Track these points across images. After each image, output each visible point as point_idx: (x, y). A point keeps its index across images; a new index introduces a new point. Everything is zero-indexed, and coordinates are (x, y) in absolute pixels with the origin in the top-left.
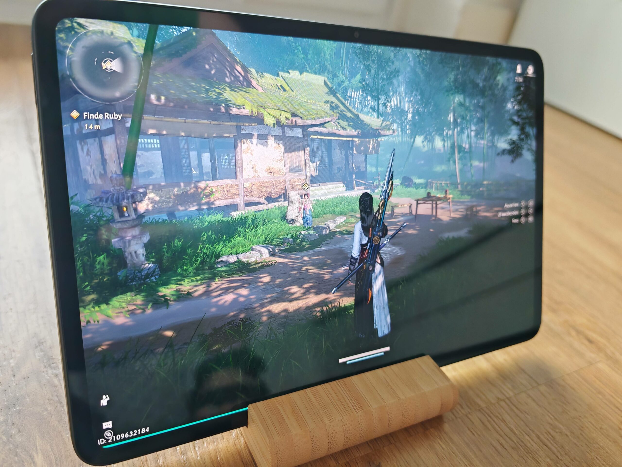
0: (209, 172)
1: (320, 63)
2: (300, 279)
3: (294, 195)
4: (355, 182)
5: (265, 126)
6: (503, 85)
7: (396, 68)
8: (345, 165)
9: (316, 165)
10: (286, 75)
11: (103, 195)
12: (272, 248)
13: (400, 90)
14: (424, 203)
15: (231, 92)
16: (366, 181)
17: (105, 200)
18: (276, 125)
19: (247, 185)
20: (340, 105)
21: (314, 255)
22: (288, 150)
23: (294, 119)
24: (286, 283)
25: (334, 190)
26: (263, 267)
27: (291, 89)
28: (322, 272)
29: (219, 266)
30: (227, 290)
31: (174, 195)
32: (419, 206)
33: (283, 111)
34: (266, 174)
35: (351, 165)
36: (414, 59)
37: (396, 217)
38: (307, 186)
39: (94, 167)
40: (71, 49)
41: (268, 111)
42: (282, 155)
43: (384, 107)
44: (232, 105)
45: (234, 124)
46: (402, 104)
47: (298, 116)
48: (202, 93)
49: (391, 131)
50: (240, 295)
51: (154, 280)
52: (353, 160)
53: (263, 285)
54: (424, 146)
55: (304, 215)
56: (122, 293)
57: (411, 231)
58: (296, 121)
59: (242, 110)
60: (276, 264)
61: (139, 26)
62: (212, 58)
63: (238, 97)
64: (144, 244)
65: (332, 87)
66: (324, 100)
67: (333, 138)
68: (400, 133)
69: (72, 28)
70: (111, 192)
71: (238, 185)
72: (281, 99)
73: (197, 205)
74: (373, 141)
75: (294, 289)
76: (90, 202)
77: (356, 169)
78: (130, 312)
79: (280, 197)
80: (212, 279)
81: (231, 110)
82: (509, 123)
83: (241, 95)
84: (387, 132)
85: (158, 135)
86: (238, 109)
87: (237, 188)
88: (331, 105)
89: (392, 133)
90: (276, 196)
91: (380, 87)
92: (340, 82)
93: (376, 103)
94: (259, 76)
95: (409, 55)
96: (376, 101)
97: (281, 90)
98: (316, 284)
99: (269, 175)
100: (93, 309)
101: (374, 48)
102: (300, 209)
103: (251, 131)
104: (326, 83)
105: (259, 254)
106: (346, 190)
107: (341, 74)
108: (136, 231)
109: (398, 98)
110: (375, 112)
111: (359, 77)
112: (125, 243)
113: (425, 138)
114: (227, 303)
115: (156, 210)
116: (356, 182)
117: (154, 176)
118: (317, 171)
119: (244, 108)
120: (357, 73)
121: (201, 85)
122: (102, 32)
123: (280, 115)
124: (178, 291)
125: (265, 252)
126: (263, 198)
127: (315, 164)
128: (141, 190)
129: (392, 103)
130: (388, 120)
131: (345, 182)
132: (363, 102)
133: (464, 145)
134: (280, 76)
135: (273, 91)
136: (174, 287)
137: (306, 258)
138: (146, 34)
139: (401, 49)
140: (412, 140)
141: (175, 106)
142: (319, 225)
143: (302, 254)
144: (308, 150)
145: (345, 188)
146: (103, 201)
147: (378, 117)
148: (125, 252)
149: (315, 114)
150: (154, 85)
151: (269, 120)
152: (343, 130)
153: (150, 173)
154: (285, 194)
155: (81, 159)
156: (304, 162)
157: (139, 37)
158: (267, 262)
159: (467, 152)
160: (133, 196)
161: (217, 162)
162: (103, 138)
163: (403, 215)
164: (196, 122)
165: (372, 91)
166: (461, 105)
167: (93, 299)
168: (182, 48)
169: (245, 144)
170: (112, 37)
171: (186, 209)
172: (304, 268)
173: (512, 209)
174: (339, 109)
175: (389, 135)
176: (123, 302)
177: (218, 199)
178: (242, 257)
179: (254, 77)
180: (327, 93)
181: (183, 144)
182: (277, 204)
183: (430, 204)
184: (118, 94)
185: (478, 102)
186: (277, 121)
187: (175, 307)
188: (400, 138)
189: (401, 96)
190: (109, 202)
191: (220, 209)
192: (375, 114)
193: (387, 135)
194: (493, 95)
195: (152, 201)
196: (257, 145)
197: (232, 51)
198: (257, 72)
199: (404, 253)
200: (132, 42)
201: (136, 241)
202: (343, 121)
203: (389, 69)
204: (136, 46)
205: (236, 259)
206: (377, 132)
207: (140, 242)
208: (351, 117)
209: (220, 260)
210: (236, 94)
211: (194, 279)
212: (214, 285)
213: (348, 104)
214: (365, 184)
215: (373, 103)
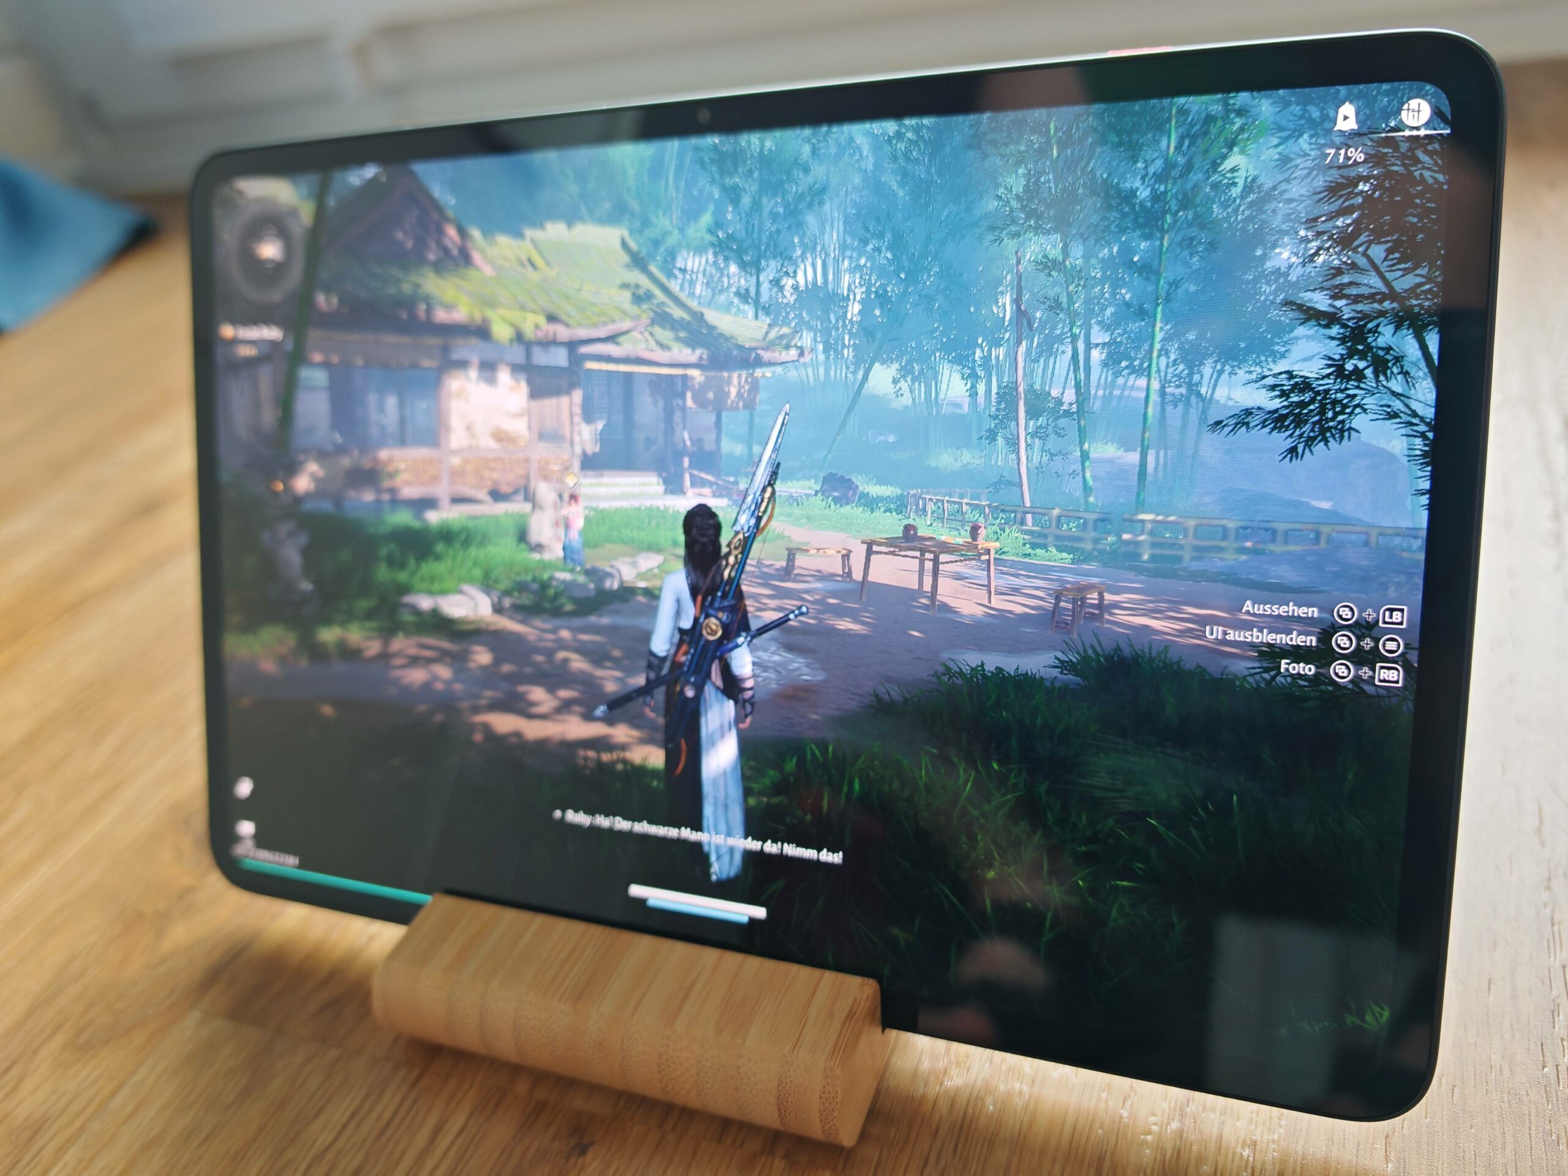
0: (395, 431)
1: (613, 200)
2: (551, 675)
4: (687, 477)
5: (494, 344)
7: (814, 185)
8: (665, 432)
9: (596, 429)
10: (539, 234)
12: (498, 597)
13: (826, 243)
14: (892, 553)
15: (437, 280)
16: (718, 476)
18: (515, 342)
19: (456, 461)
20: (657, 292)
21: (586, 630)
22: (536, 393)
23: (552, 328)
24: (523, 677)
25: (637, 490)
26: (478, 632)
27: (548, 264)
28: (599, 673)
29: (401, 611)
30: (415, 661)
31: (343, 469)
32: (873, 557)
33: (530, 311)
34: (492, 444)
35: (678, 433)
36: (876, 148)
37: (798, 578)
39: (247, 412)
40: (227, 230)
41: (501, 314)
42: (525, 403)
43: (775, 290)
44: (437, 305)
45: (438, 342)
46: (831, 277)
47: (560, 321)
49: (793, 353)
50: (435, 678)
52: (684, 421)
53: (478, 668)
54: (898, 394)
55: (567, 540)
56: (271, 623)
57: (845, 624)
58: (556, 332)
59: (455, 314)
60: (506, 631)
62: (407, 219)
63: (449, 288)
65: (638, 252)
66: (619, 282)
67: (637, 369)
68: (821, 357)
70: (263, 455)
71: (440, 460)
72: (528, 287)
73: (375, 491)
74: (740, 376)
75: (537, 694)
77: (692, 444)
78: (281, 657)
79: (516, 492)
80: (393, 632)
81: (436, 315)
83: (452, 283)
84: (780, 354)
85: (326, 365)
86: (448, 312)
87: (439, 466)
88: (634, 294)
89: (795, 359)
90: (509, 490)
91: (764, 240)
92: (659, 237)
93: (754, 280)
95: (859, 140)
96: (751, 274)
97: (526, 267)
99: (498, 446)
100: (238, 638)
101: (754, 141)
102: (557, 525)
103: (469, 355)
104: (624, 244)
105: (473, 603)
106: (666, 492)
107: (662, 219)
109: (819, 263)
110: (748, 303)
111: (707, 219)
113: (905, 371)
114: (415, 686)
116: (692, 476)
117: (318, 434)
118: (598, 445)
119: (457, 310)
120: (701, 211)
123: (524, 321)
124: (343, 639)
125: (485, 603)
126: (485, 491)
127: (594, 426)
129: (800, 278)
130: (788, 325)
131: (664, 474)
132: (716, 278)
133: (1054, 393)
134: (527, 237)
135: (512, 272)
136: (337, 631)
137: (565, 634)
138: (315, 192)
139: (835, 129)
141: (351, 311)
142: (598, 564)
143: (557, 622)
144: (577, 395)
145: (661, 489)
147: (757, 317)
149: (598, 315)
150: (323, 275)
152: (659, 350)
153: (312, 429)
155: (233, 403)
156: (569, 419)
157: (307, 197)
158: (487, 625)
161: (407, 414)
163: (822, 576)
164: (380, 339)
165: (740, 253)
167: (240, 623)
169: (457, 380)
170: (272, 204)
171: (360, 498)
172: (561, 655)
173: (1284, 624)
174: (655, 302)
175: (787, 362)
176: (271, 637)
177: (408, 484)
178: (443, 603)
179: (478, 247)
180: (627, 266)
181: (358, 380)
182: (511, 506)
183: (916, 557)
185: (1127, 251)
186: (518, 332)
187: (337, 667)
188: (822, 371)
189: (827, 255)
191: (409, 504)
192: (749, 310)
193: (782, 363)
196: (477, 382)
197: (442, 201)
198: (483, 234)
199: (820, 678)
200: (298, 209)
202: (662, 327)
203: (794, 189)
204: (304, 214)
205: (431, 605)
206: (753, 355)
208: (683, 319)
209: (405, 600)
210: (445, 284)
211: (365, 626)
212: (395, 645)
213: (678, 288)
214: (716, 483)
215: (743, 281)
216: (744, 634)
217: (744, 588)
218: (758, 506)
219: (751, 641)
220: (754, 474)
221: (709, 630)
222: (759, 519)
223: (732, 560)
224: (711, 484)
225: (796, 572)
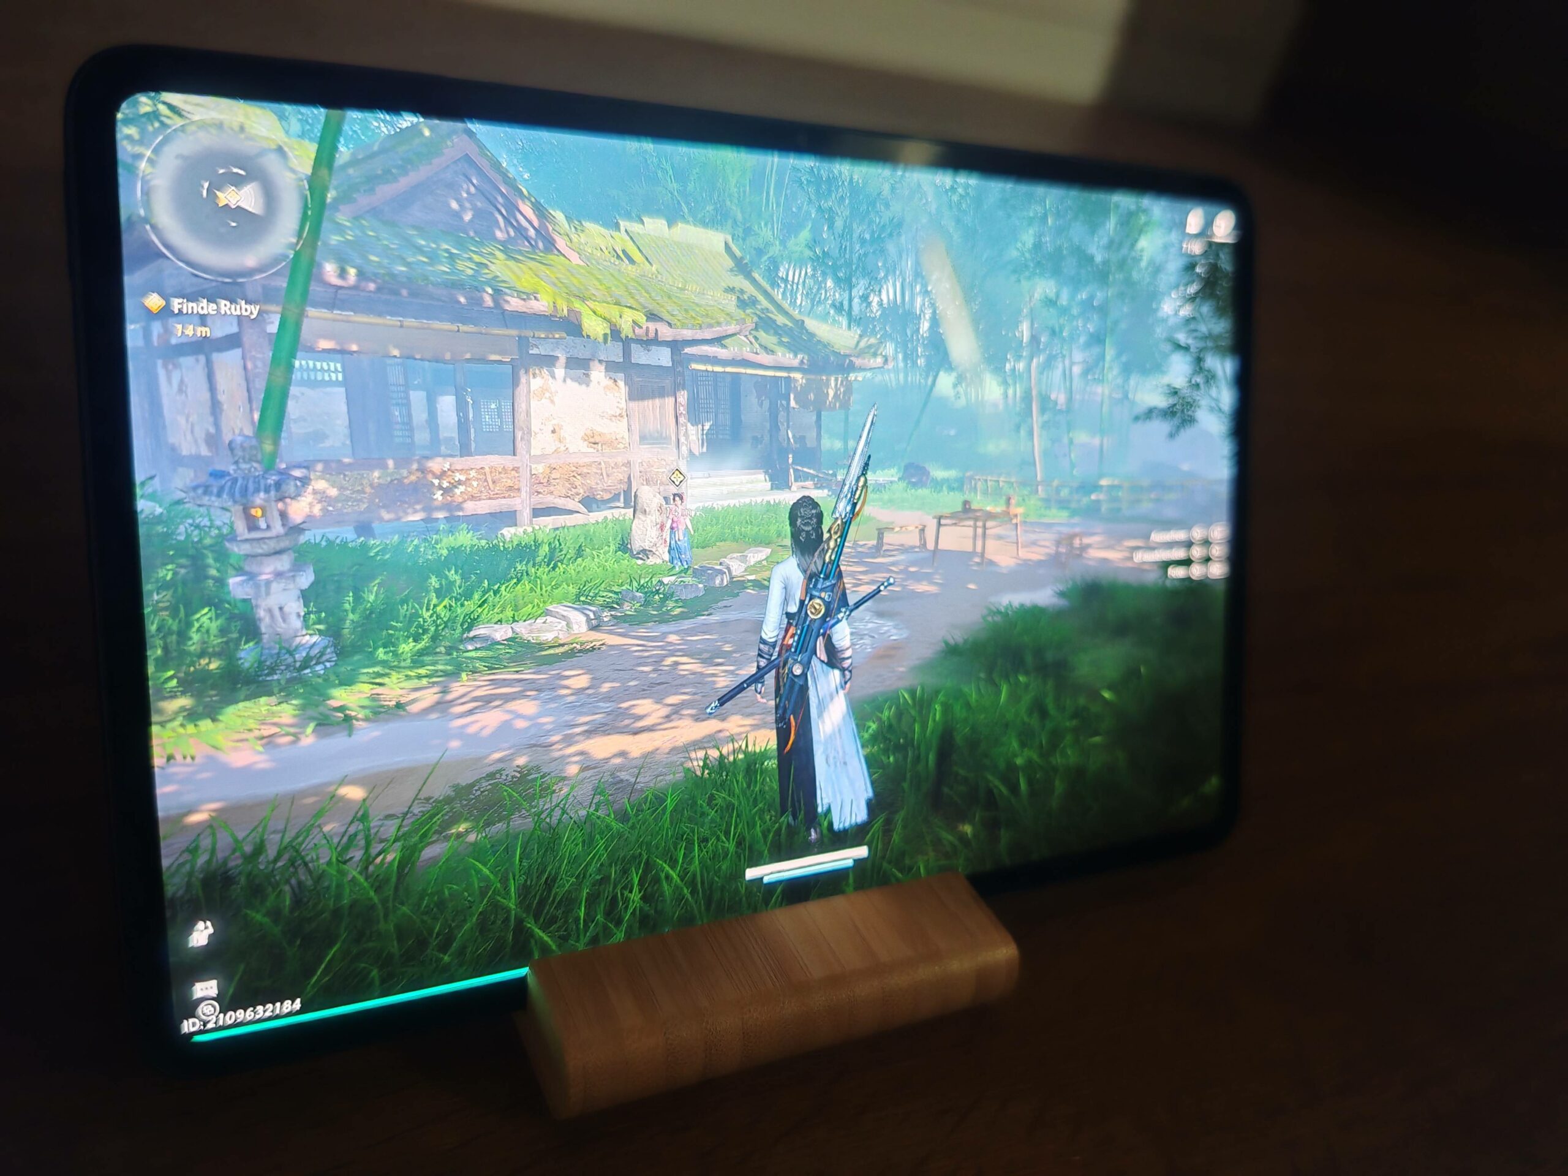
0: (451, 439)
1: (715, 203)
2: (659, 684)
3: (649, 497)
4: (791, 471)
5: (585, 339)
6: (1151, 262)
7: (893, 218)
8: (770, 431)
9: (703, 430)
10: (635, 227)
11: (211, 481)
12: (594, 612)
13: (903, 268)
14: (955, 524)
15: (508, 263)
16: (819, 470)
17: (215, 490)
18: (609, 338)
19: (539, 469)
20: (761, 298)
21: (692, 632)
22: (636, 394)
23: (652, 326)
24: (627, 692)
25: (744, 487)
26: (572, 654)
27: (647, 259)
28: (711, 670)
29: (470, 648)
30: (487, 701)
31: (371, 485)
32: (942, 529)
33: (627, 307)
34: (584, 447)
35: (783, 432)
36: (938, 197)
37: (888, 553)
38: (679, 475)
39: (194, 418)
40: (151, 161)
41: (592, 307)
42: (623, 405)
43: (865, 305)
44: (507, 291)
45: (514, 332)
46: (907, 299)
47: (661, 319)
48: (441, 263)
49: (879, 360)
50: (518, 715)
51: (322, 672)
52: (788, 420)
53: (572, 694)
54: (957, 396)
55: (673, 542)
56: (248, 698)
57: (923, 587)
58: (656, 330)
59: (533, 303)
60: (604, 647)
61: (302, 114)
62: (465, 186)
63: (524, 273)
64: (302, 591)
65: (742, 258)
66: (724, 285)
67: (742, 370)
68: (901, 365)
69: (155, 115)
70: (229, 474)
71: (518, 468)
72: (625, 281)
73: (424, 509)
74: (836, 380)
75: (644, 706)
76: (183, 495)
77: (795, 441)
78: (264, 741)
79: (616, 497)
80: (454, 675)
81: (507, 302)
82: (1167, 347)
83: (530, 269)
84: (869, 361)
85: (341, 352)
86: (524, 300)
87: (517, 475)
88: (738, 297)
89: (880, 366)
90: (607, 496)
91: (855, 261)
92: (762, 246)
93: (846, 295)
94: (573, 229)
95: (925, 186)
96: (844, 290)
97: (622, 260)
98: (696, 696)
99: (591, 450)
100: (181, 730)
101: (844, 170)
102: (662, 528)
103: (552, 350)
104: (728, 248)
105: (564, 623)
106: (772, 489)
107: (764, 230)
108: (284, 563)
109: (898, 285)
110: (842, 315)
111: (805, 235)
112: (257, 586)
113: (961, 379)
114: (486, 733)
115: (329, 518)
116: (795, 470)
117: (328, 443)
118: (705, 444)
119: (536, 298)
120: (800, 227)
121: (438, 245)
122: (220, 126)
123: (621, 317)
124: (374, 697)
125: (579, 621)
126: (577, 500)
127: (700, 426)
128: (297, 473)
129: (884, 296)
130: (875, 336)
131: (770, 471)
132: (814, 291)
133: (1053, 396)
134: (622, 229)
135: (605, 263)
136: (366, 688)
137: (673, 638)
138: (317, 131)
139: (907, 174)
140: (930, 380)
141: (379, 289)
142: (705, 564)
143: (664, 628)
144: (683, 397)
145: (768, 485)
146: (211, 494)
147: (849, 327)
148: (257, 606)
149: (702, 316)
150: (333, 242)
151: (595, 327)
152: (765, 354)
153: (319, 436)
154: (627, 492)
155: (166, 402)
156: (674, 420)
157: (302, 135)
158: (582, 644)
159: (1060, 411)
160: (278, 485)
161: (471, 416)
162: (216, 357)
163: (904, 549)
164: (426, 326)
165: (835, 269)
166: (1050, 303)
167: (183, 709)
168: (400, 162)
169: (538, 379)
170: (242, 136)
171: (398, 519)
172: (669, 661)
173: (1170, 545)
174: (759, 307)
175: (874, 368)
176: (249, 717)
177: (473, 498)
178: (523, 629)
179: (562, 232)
180: (731, 270)
181: (395, 375)
182: (608, 513)
183: (970, 526)
184: (250, 260)
185: (1091, 297)
186: (613, 328)
187: (366, 733)
188: (901, 376)
189: (904, 280)
190: (225, 496)
191: (475, 522)
192: (844, 321)
193: (871, 369)
194: (1128, 282)
195: (322, 497)
196: (565, 381)
197: (512, 173)
198: (569, 219)
199: (905, 636)
200: (286, 149)
201: (282, 585)
202: (766, 332)
203: (878, 220)
204: (296, 157)
205: (510, 634)
206: (847, 361)
207: (291, 586)
208: (786, 325)
209: (472, 634)
210: (519, 267)
211: (412, 674)
212: (457, 689)
213: (780, 297)
214: (817, 476)
215: (837, 295)
216: (843, 610)
217: (843, 568)
218: (853, 494)
219: (849, 615)
220: (850, 466)
221: (813, 610)
222: (855, 505)
223: (832, 544)
224: (813, 477)
225: (884, 548)
